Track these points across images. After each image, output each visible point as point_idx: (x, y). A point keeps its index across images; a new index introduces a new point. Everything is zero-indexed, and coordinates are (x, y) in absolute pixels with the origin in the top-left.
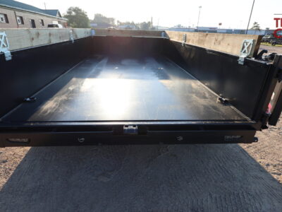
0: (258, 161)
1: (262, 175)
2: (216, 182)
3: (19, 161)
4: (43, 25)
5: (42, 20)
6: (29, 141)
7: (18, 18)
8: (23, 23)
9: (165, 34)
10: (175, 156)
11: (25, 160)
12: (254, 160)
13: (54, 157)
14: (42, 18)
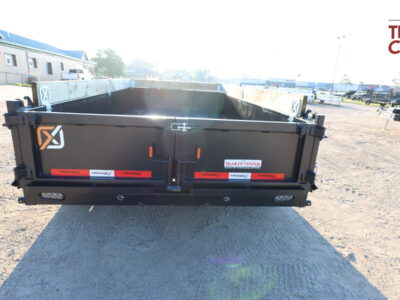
0: (322, 233)
1: (325, 248)
2: (270, 253)
3: (41, 230)
4: (63, 69)
5: (62, 64)
6: (64, 198)
7: (31, 61)
8: (36, 66)
9: (222, 88)
10: (226, 227)
11: (48, 228)
12: (317, 233)
13: (82, 227)
14: (61, 60)
